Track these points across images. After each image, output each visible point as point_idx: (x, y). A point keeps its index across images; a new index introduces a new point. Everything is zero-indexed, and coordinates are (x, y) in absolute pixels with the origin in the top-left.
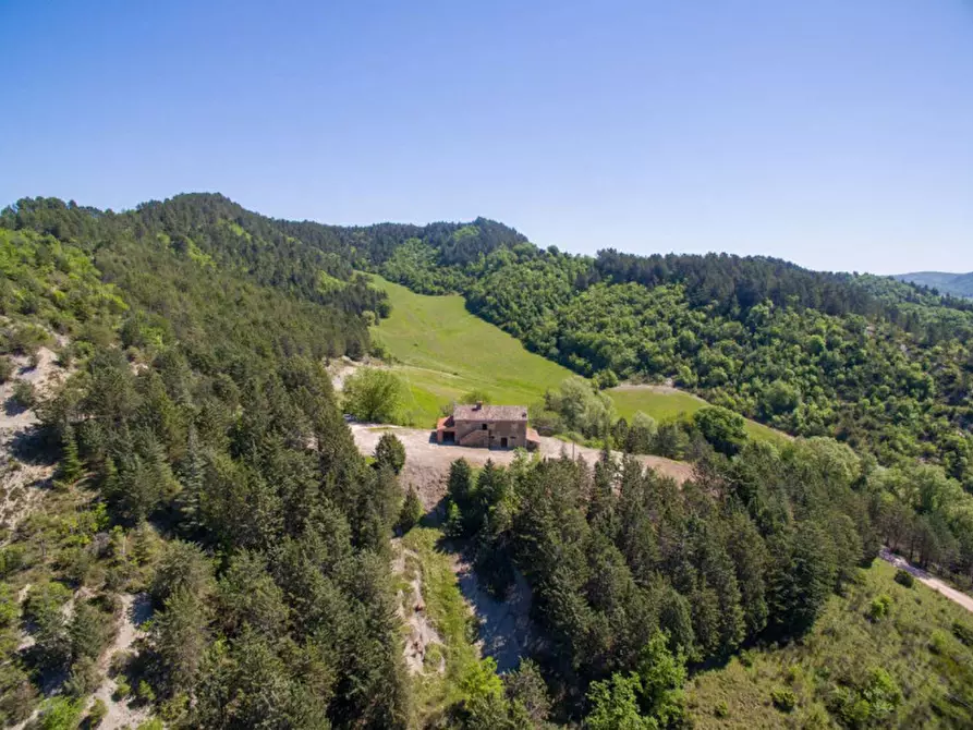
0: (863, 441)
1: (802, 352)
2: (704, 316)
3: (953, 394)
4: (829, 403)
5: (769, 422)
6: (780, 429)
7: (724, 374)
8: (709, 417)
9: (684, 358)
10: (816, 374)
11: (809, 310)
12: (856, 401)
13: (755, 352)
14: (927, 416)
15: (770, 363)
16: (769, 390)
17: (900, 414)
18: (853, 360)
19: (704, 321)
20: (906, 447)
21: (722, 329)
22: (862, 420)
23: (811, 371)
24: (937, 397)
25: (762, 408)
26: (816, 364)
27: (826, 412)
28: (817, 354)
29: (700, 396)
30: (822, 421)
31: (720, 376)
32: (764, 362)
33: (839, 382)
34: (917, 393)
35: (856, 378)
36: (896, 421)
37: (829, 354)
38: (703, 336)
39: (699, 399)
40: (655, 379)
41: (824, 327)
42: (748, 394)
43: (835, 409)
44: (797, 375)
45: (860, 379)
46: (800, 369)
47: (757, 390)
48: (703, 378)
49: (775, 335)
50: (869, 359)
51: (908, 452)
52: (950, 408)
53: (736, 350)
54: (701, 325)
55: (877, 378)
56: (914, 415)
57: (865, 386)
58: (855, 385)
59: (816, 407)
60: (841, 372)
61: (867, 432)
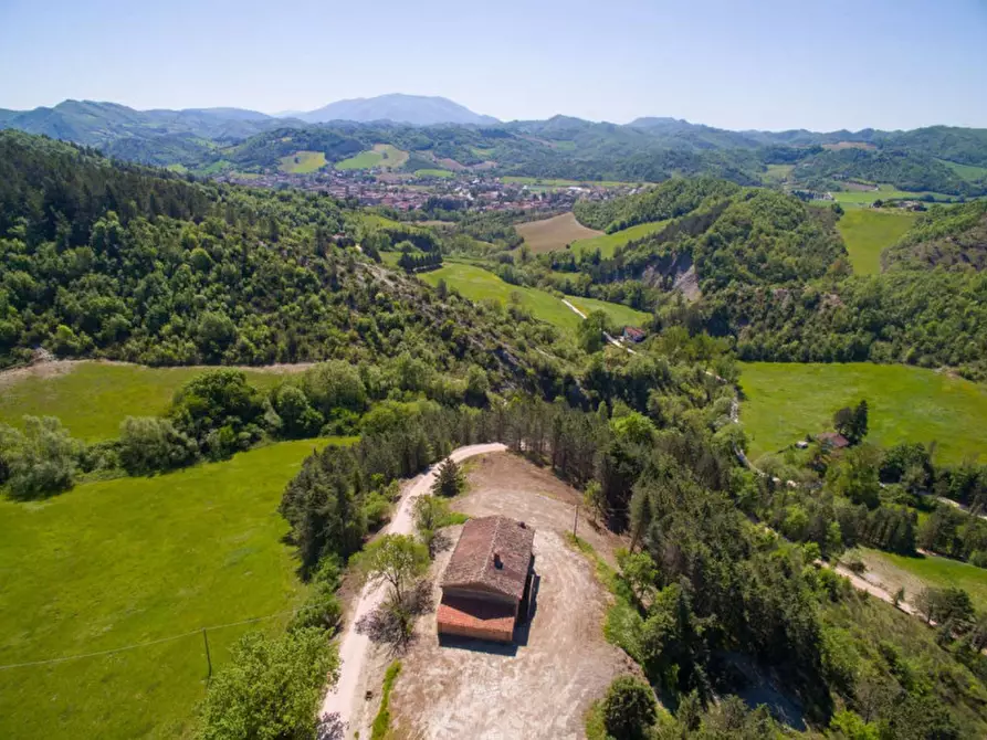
2: (22, 245)
3: (330, 281)
4: (258, 319)
5: (224, 361)
6: (239, 364)
7: (125, 321)
8: (219, 387)
9: (37, 312)
10: (225, 292)
12: (276, 310)
13: (142, 284)
14: (329, 306)
17: (315, 311)
18: (247, 268)
19: (29, 251)
20: (340, 339)
21: (66, 261)
22: (293, 327)
24: (323, 288)
25: (204, 348)
26: (217, 280)
27: (265, 331)
29: (112, 359)
31: (121, 324)
33: (249, 297)
34: (310, 287)
35: (261, 286)
36: (316, 318)
37: (224, 269)
38: (44, 275)
39: (115, 363)
40: (19, 356)
42: (176, 336)
43: (268, 323)
44: (210, 299)
45: (264, 286)
46: (207, 291)
47: (183, 329)
48: (99, 335)
49: (148, 258)
50: (257, 264)
51: (344, 343)
52: (338, 294)
53: (110, 285)
54: (29, 259)
55: (276, 282)
56: (323, 309)
57: (271, 292)
58: (265, 295)
59: (251, 328)
60: (245, 285)
61: (306, 337)
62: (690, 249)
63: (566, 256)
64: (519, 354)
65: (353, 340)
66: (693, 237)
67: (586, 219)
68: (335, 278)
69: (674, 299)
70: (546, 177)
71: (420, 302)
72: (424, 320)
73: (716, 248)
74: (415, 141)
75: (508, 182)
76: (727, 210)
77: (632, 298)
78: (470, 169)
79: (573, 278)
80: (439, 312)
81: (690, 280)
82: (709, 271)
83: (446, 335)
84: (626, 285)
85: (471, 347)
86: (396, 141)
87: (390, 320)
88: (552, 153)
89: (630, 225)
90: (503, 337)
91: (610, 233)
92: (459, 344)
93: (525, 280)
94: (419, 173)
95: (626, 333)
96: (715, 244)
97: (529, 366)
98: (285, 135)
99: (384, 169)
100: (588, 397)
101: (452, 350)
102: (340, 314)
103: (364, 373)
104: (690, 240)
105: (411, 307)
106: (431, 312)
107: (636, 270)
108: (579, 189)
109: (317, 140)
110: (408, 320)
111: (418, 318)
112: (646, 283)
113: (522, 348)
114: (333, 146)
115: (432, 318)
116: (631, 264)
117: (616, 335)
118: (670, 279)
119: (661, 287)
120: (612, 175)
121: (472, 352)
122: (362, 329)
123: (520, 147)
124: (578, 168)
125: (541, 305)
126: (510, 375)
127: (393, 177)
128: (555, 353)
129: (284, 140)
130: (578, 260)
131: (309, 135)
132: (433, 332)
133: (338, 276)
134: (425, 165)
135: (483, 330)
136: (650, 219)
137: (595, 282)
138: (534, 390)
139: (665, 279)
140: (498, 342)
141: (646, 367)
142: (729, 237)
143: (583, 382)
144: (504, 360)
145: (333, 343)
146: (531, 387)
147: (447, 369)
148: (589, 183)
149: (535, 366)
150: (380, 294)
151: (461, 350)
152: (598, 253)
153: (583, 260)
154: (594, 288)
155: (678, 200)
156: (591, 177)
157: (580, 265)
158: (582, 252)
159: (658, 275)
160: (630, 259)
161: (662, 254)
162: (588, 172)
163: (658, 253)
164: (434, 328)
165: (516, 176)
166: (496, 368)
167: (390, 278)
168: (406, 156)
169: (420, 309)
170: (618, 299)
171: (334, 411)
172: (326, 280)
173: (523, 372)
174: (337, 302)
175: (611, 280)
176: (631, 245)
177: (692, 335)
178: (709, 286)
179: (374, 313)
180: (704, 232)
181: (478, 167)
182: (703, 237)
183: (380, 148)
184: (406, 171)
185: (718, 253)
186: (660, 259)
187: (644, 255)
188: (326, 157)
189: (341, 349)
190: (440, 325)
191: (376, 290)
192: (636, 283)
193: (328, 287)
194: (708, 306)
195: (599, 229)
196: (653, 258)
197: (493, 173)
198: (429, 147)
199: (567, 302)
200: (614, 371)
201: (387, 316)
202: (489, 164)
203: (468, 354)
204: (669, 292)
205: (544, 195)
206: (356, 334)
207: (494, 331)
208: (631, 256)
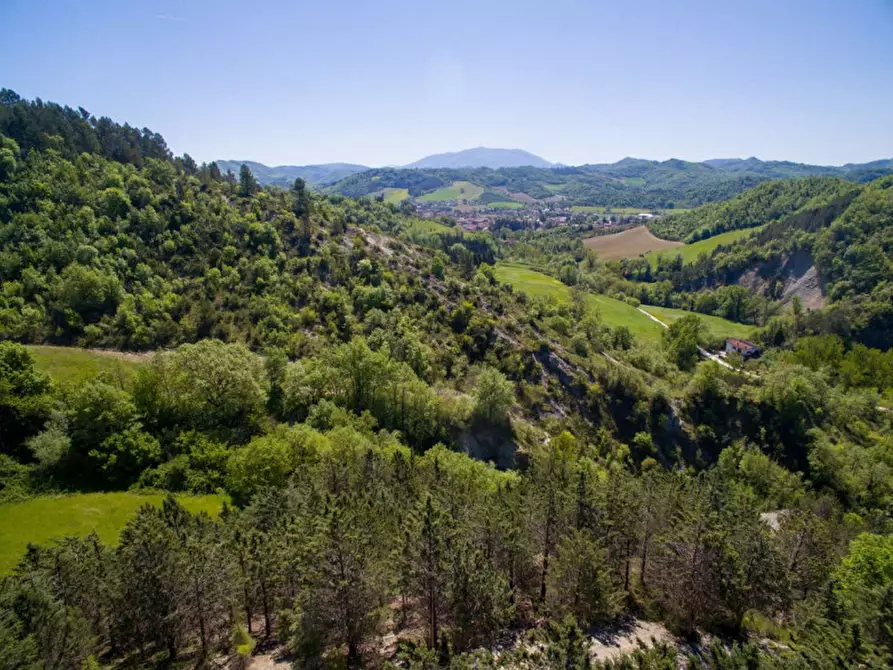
0: (232, 327)
1: (97, 216)
3: (299, 243)
4: (166, 285)
5: (82, 340)
6: (104, 347)
10: (131, 246)
11: (86, 154)
12: (202, 274)
14: (286, 275)
15: (46, 241)
16: (61, 285)
17: (260, 279)
18: (178, 218)
20: (285, 320)
22: (219, 299)
23: (122, 244)
24: (285, 250)
25: (58, 319)
26: (127, 231)
27: (168, 300)
28: (124, 217)
30: (167, 315)
32: (35, 239)
33: (168, 253)
34: (265, 248)
35: (190, 242)
36: (259, 290)
37: (141, 214)
41: (119, 177)
42: (21, 300)
43: (178, 291)
44: (102, 253)
45: (196, 242)
46: (104, 242)
47: (40, 290)
49: (42, 194)
50: (196, 215)
51: (290, 326)
52: (304, 260)
55: (214, 237)
56: (274, 278)
57: (205, 251)
58: (191, 253)
59: (151, 295)
60: (167, 238)
61: (233, 315)
62: (808, 247)
63: (638, 265)
64: (575, 358)
65: (308, 323)
66: (813, 231)
67: (662, 230)
68: (307, 239)
69: (789, 307)
70: (616, 206)
71: (426, 276)
72: (428, 302)
73: (848, 244)
74: (491, 178)
75: (577, 210)
76: (859, 198)
77: (730, 308)
78: (541, 202)
79: (650, 287)
80: (454, 291)
81: (809, 285)
82: (840, 272)
83: (459, 325)
84: (721, 292)
85: (498, 345)
86: (473, 179)
87: (372, 296)
88: (621, 188)
89: (714, 234)
90: (552, 333)
91: (691, 242)
92: (478, 339)
93: (592, 287)
94: (492, 205)
95: (729, 347)
96: (848, 237)
97: (592, 379)
98: (375, 175)
99: (460, 202)
100: (693, 436)
101: (465, 347)
102: (298, 284)
103: (274, 369)
104: (804, 236)
105: (411, 283)
106: (442, 293)
107: (731, 275)
108: (650, 216)
109: (402, 179)
110: (404, 301)
111: (420, 298)
112: (746, 290)
113: (581, 351)
114: (417, 183)
115: (441, 299)
116: (725, 267)
117: (712, 349)
118: (779, 284)
119: (766, 295)
120: (684, 202)
121: (498, 352)
122: (325, 308)
123: (590, 182)
124: (649, 197)
125: (610, 312)
126: (559, 392)
127: (468, 209)
128: (633, 363)
129: (373, 179)
130: (654, 269)
131: (395, 174)
132: (440, 319)
133: (314, 237)
134: (499, 198)
135: (520, 320)
136: (739, 226)
137: (677, 289)
138: (596, 419)
139: (773, 285)
140: (542, 340)
141: (798, 389)
142: (868, 230)
143: (683, 410)
144: (552, 368)
145: (271, 325)
146: (594, 413)
147: (449, 375)
148: (659, 210)
149: (603, 380)
150: (365, 262)
151: (480, 348)
152: (679, 260)
153: (661, 269)
154: (675, 296)
155: (775, 203)
156: (662, 205)
157: (657, 274)
158: (659, 259)
159: (761, 280)
160: (722, 263)
161: (766, 255)
162: (659, 200)
163: (760, 253)
164: (443, 313)
165: (586, 205)
166: (536, 380)
167: (391, 246)
168: (481, 190)
169: (425, 286)
170: (709, 308)
171: (184, 437)
172: (293, 242)
173: (582, 389)
174: (298, 271)
175: (698, 287)
176: (720, 249)
177: (847, 347)
178: (843, 291)
179: (350, 289)
180: (828, 224)
181: (548, 200)
182: (828, 232)
183: (458, 185)
184: (480, 204)
185: (851, 249)
186: (763, 260)
187: (743, 255)
188: (409, 193)
189: (282, 333)
190: (451, 309)
191: (363, 255)
192: (733, 288)
193: (294, 251)
194: (858, 311)
195: (677, 240)
196: (754, 260)
197: (563, 205)
198: (503, 184)
199: (643, 310)
200: (738, 395)
201: (369, 290)
202: (559, 197)
203: (490, 355)
204: (778, 301)
205: (613, 219)
206: (312, 313)
207: (537, 322)
208: (722, 260)
